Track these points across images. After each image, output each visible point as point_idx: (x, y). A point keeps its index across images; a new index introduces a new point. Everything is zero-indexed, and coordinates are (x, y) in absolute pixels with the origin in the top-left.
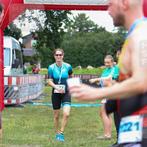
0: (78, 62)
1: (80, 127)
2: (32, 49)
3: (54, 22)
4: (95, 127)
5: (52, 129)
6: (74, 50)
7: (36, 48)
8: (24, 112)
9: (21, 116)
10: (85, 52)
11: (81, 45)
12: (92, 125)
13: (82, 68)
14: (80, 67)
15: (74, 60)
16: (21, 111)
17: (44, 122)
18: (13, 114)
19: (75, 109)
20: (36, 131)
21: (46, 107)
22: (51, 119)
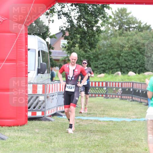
0: (117, 66)
1: (119, 146)
2: (61, 51)
3: (88, 18)
4: (137, 146)
5: (85, 147)
6: (112, 52)
7: (66, 49)
8: (51, 126)
9: (47, 132)
10: (126, 55)
11: (121, 46)
12: (133, 144)
13: (122, 74)
14: (120, 72)
15: (112, 65)
16: (48, 126)
17: (75, 138)
18: (38, 129)
19: (113, 123)
20: (66, 150)
21: (78, 121)
22: (84, 136)
